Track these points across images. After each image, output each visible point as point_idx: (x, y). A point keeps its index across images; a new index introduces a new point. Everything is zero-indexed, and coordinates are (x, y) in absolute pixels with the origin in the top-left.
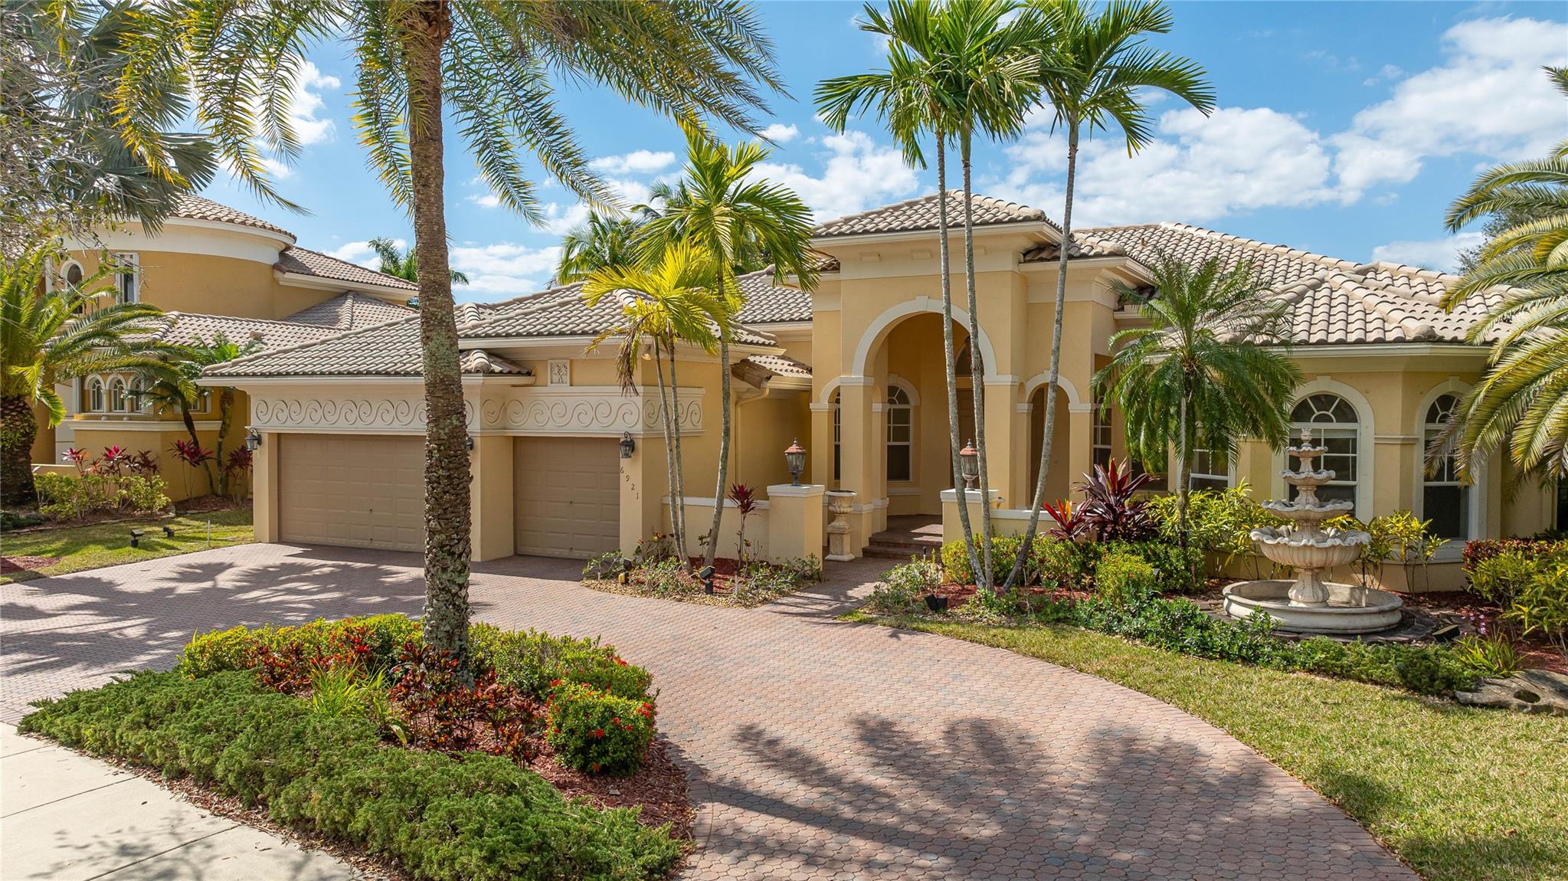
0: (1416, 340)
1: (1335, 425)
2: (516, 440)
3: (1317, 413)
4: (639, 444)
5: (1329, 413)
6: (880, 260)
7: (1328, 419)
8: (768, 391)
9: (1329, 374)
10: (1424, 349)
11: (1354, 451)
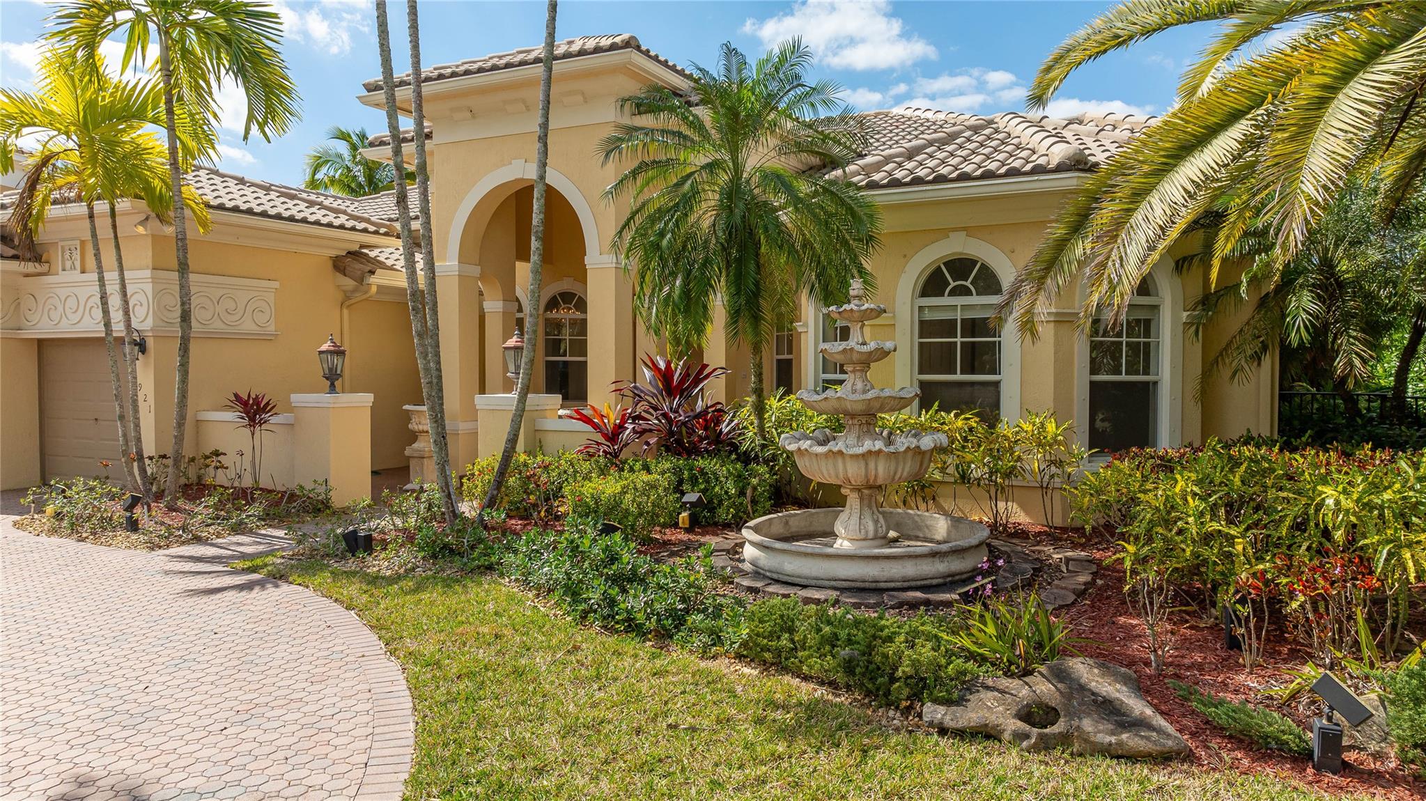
0: (1060, 168)
1: (975, 300)
2: (42, 345)
3: (953, 284)
4: (150, 343)
5: (968, 284)
6: (474, 117)
7: (965, 292)
8: (374, 289)
9: (964, 229)
10: (1071, 180)
11: (1000, 336)
